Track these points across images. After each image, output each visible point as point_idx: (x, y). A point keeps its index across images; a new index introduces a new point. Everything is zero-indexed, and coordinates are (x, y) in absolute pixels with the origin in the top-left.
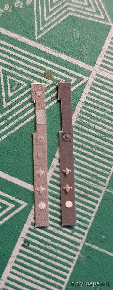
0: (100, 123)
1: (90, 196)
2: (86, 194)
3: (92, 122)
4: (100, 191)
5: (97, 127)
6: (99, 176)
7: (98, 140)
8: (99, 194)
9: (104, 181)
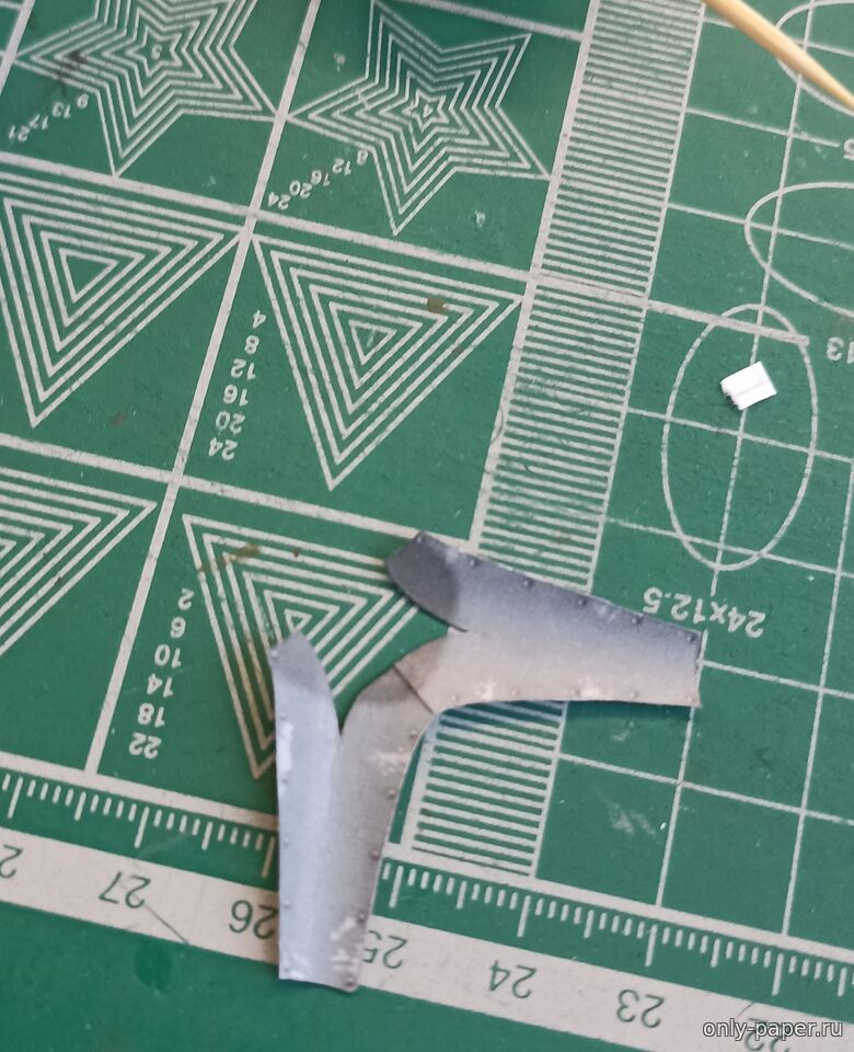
0: (565, 385)
1: (575, 538)
2: (565, 536)
3: (548, 387)
4: (595, 525)
5: (561, 394)
6: (586, 493)
7: (569, 420)
8: (593, 530)
9: (599, 502)
